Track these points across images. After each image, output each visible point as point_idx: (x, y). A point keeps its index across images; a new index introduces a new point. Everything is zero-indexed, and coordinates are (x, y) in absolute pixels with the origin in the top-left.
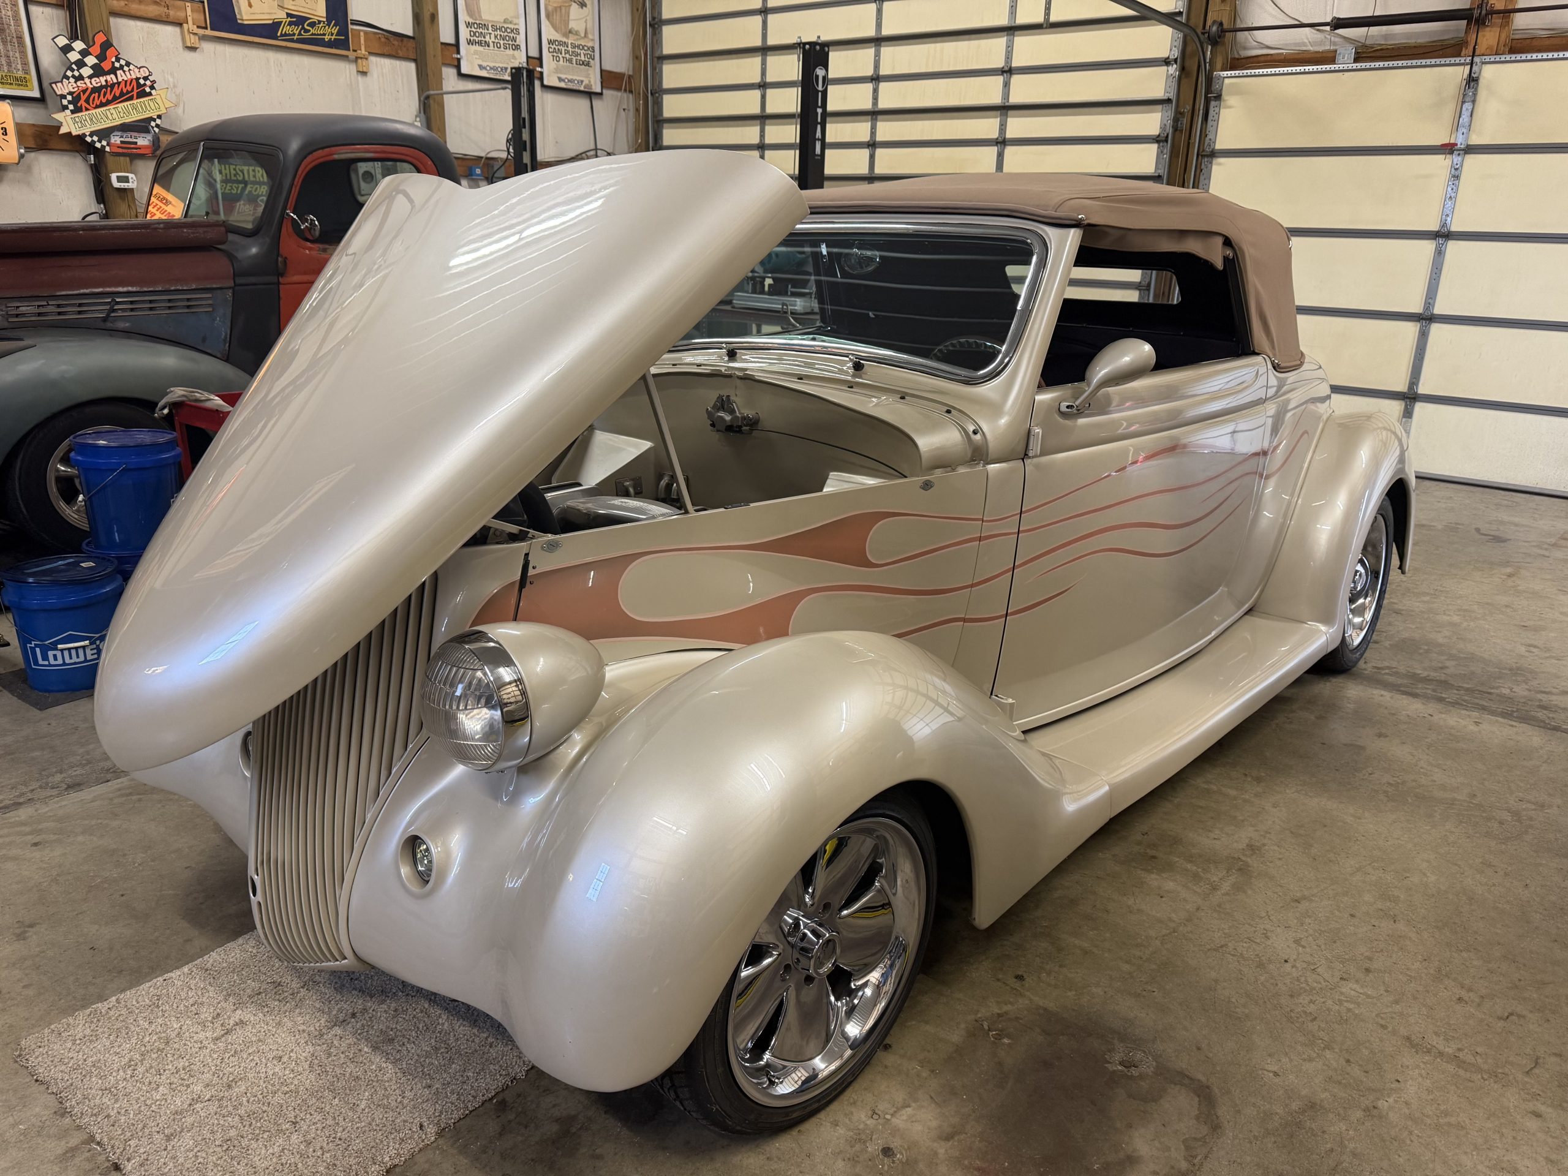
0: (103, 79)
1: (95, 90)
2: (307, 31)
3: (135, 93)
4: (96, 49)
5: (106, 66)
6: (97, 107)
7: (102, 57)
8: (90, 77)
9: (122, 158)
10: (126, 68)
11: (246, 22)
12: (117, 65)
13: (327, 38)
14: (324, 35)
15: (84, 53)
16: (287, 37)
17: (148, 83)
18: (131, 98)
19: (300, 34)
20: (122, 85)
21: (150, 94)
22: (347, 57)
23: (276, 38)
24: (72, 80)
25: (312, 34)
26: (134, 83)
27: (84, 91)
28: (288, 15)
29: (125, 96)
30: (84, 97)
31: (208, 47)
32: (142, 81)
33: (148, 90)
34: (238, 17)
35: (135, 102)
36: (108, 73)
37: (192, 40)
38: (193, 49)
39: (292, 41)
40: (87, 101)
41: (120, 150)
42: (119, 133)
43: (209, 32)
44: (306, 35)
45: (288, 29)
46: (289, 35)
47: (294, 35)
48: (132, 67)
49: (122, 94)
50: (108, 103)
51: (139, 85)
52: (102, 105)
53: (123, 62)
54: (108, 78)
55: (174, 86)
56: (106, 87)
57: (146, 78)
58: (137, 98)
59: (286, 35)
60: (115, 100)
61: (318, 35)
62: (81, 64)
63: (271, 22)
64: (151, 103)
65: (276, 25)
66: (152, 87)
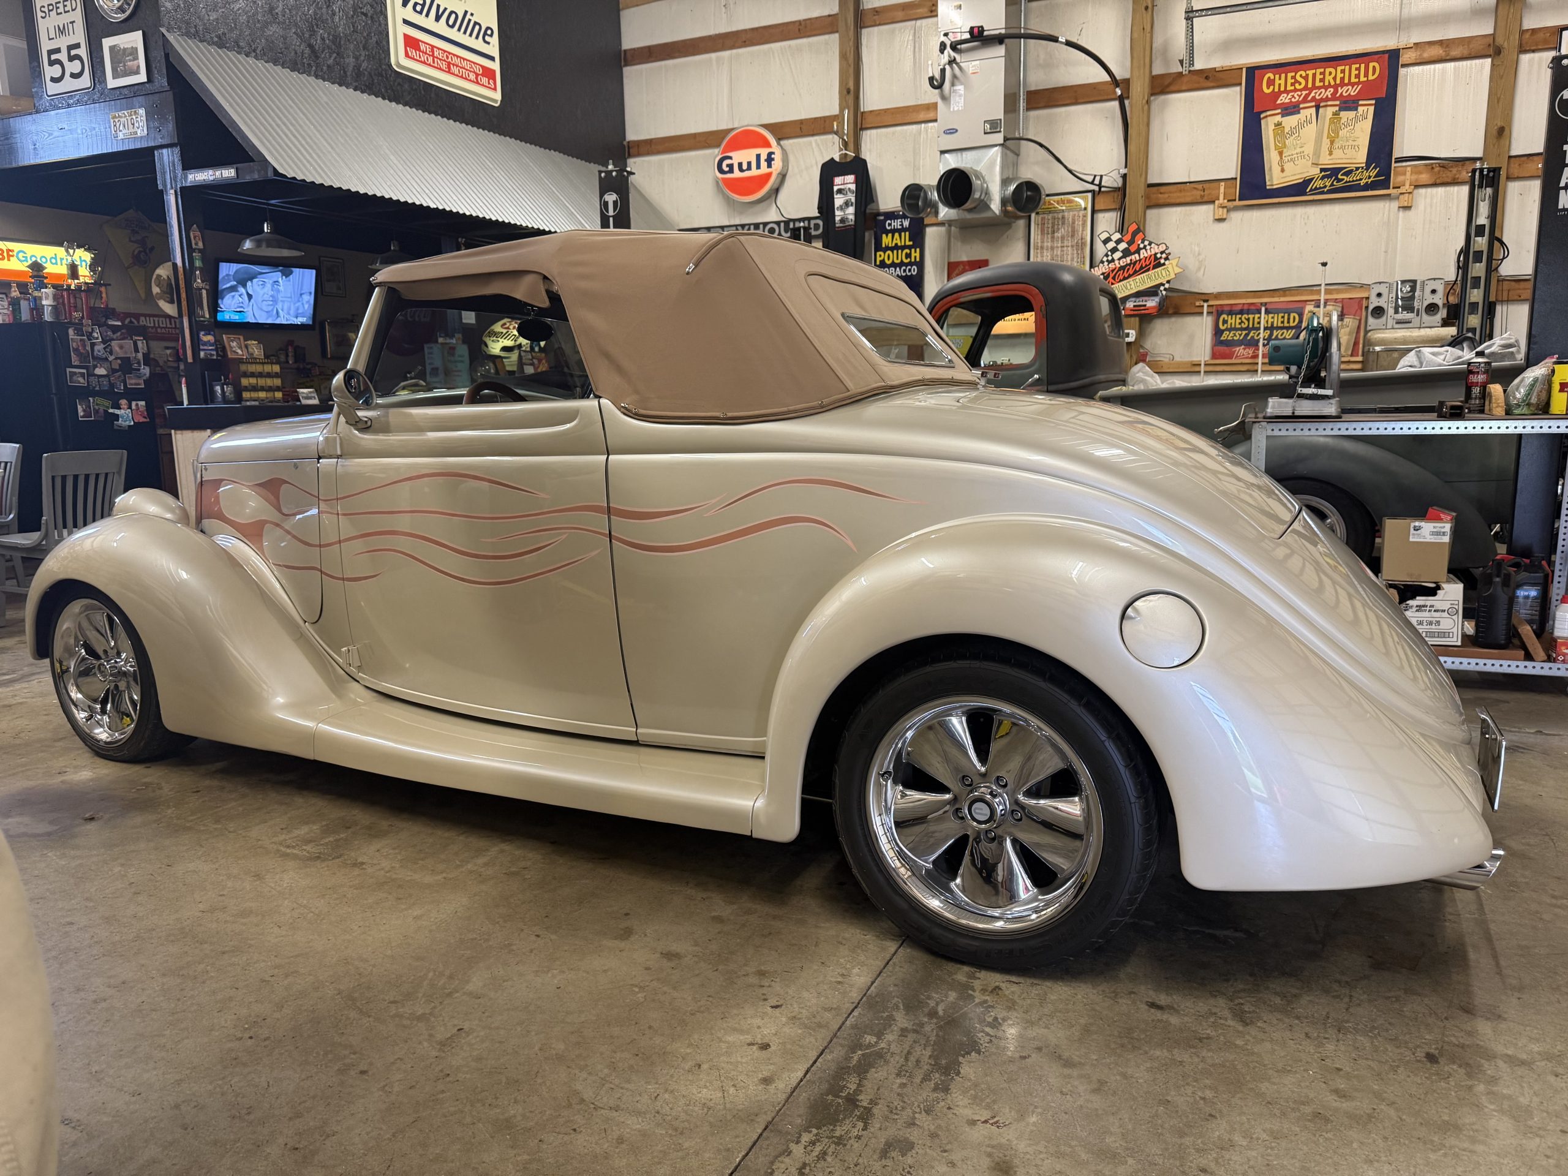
0: (1128, 259)
1: (1122, 268)
2: (1339, 180)
3: (1151, 266)
4: (1128, 237)
5: (1133, 248)
6: (1121, 281)
7: (1130, 243)
8: (1119, 259)
9: (1133, 319)
10: (1148, 247)
11: (1275, 187)
12: (1142, 246)
13: (1362, 183)
14: (1361, 179)
15: (1118, 242)
16: (1319, 191)
17: (1164, 256)
18: (1148, 270)
19: (1332, 185)
20: (1143, 261)
21: (1164, 264)
22: (1389, 195)
23: (1305, 194)
24: (1106, 263)
25: (1346, 182)
26: (1153, 257)
27: (1113, 271)
28: (1322, 170)
29: (1144, 269)
30: (1112, 275)
31: (1236, 216)
32: (1159, 256)
33: (1162, 261)
34: (1268, 183)
35: (1150, 272)
36: (1134, 253)
37: (1221, 213)
38: (1221, 220)
39: (1323, 193)
40: (1114, 278)
41: (1132, 313)
42: (1133, 299)
43: (1238, 203)
44: (1340, 185)
45: (1319, 183)
46: (1320, 188)
47: (1325, 187)
48: (1153, 245)
49: (1141, 268)
50: (1130, 276)
51: (1156, 259)
52: (1125, 279)
53: (1146, 243)
54: (1133, 257)
55: (1199, 254)
56: (1130, 265)
57: (1162, 253)
58: (1153, 269)
59: (1316, 189)
60: (1135, 273)
61: (1353, 181)
62: (1114, 250)
63: (1301, 181)
64: (1163, 272)
65: (1307, 182)
66: (1167, 259)
